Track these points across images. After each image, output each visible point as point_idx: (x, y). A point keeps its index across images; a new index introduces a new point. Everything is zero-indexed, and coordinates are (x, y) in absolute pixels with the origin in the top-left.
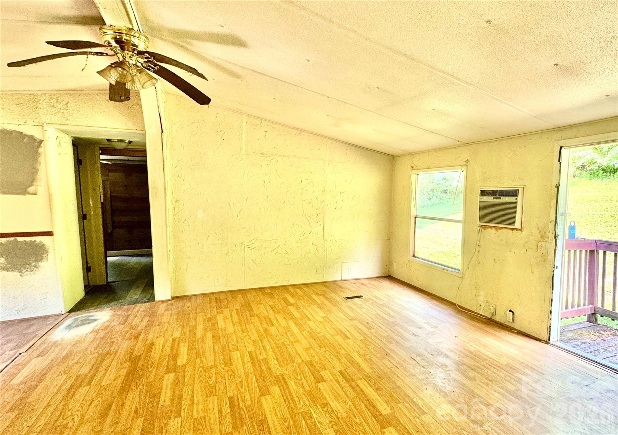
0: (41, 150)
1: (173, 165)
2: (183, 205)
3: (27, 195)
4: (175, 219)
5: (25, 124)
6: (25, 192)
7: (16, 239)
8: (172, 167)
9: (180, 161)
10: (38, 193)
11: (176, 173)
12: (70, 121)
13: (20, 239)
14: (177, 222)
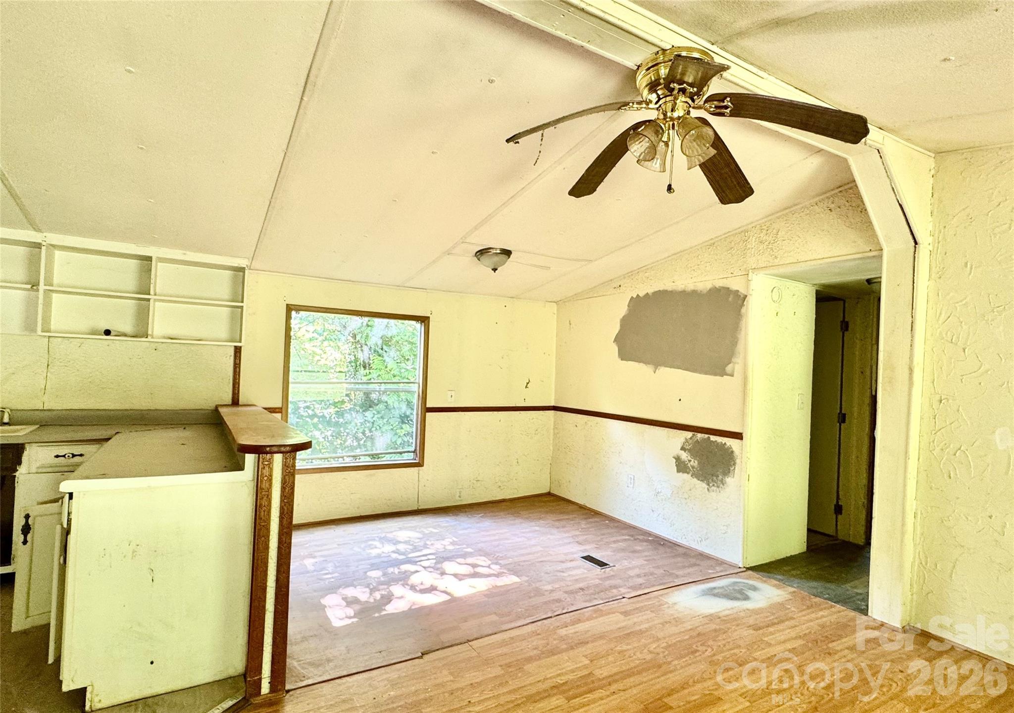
0: (743, 310)
1: (941, 314)
2: (958, 411)
3: (725, 377)
4: (933, 441)
5: (732, 275)
6: (723, 373)
7: (709, 437)
8: (938, 320)
9: (957, 305)
10: (735, 375)
11: (946, 334)
12: (778, 259)
13: (713, 438)
14: (938, 449)
